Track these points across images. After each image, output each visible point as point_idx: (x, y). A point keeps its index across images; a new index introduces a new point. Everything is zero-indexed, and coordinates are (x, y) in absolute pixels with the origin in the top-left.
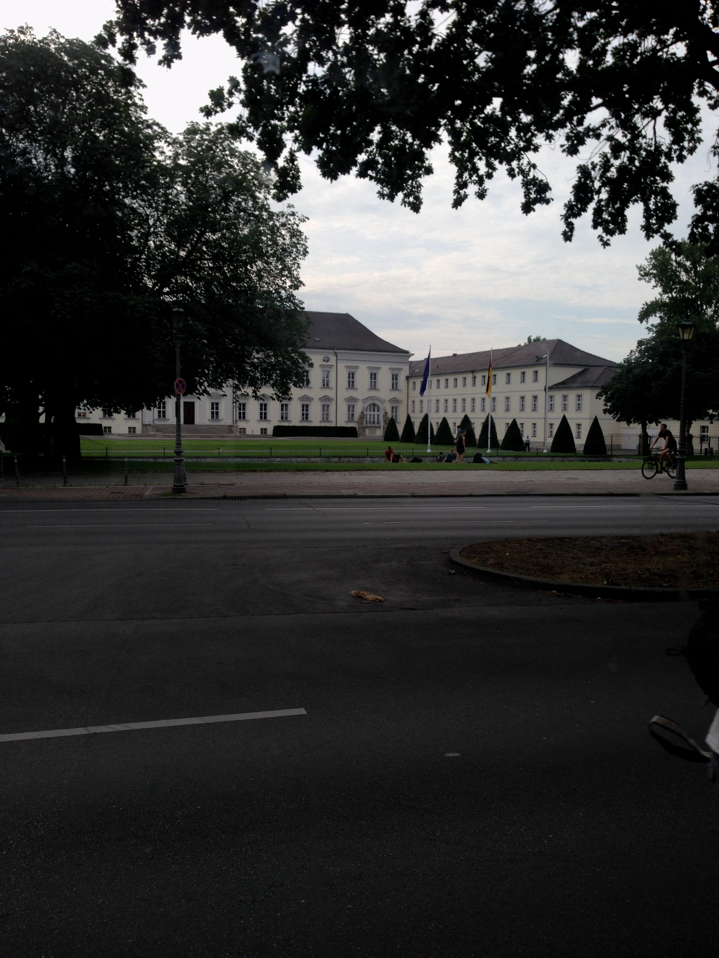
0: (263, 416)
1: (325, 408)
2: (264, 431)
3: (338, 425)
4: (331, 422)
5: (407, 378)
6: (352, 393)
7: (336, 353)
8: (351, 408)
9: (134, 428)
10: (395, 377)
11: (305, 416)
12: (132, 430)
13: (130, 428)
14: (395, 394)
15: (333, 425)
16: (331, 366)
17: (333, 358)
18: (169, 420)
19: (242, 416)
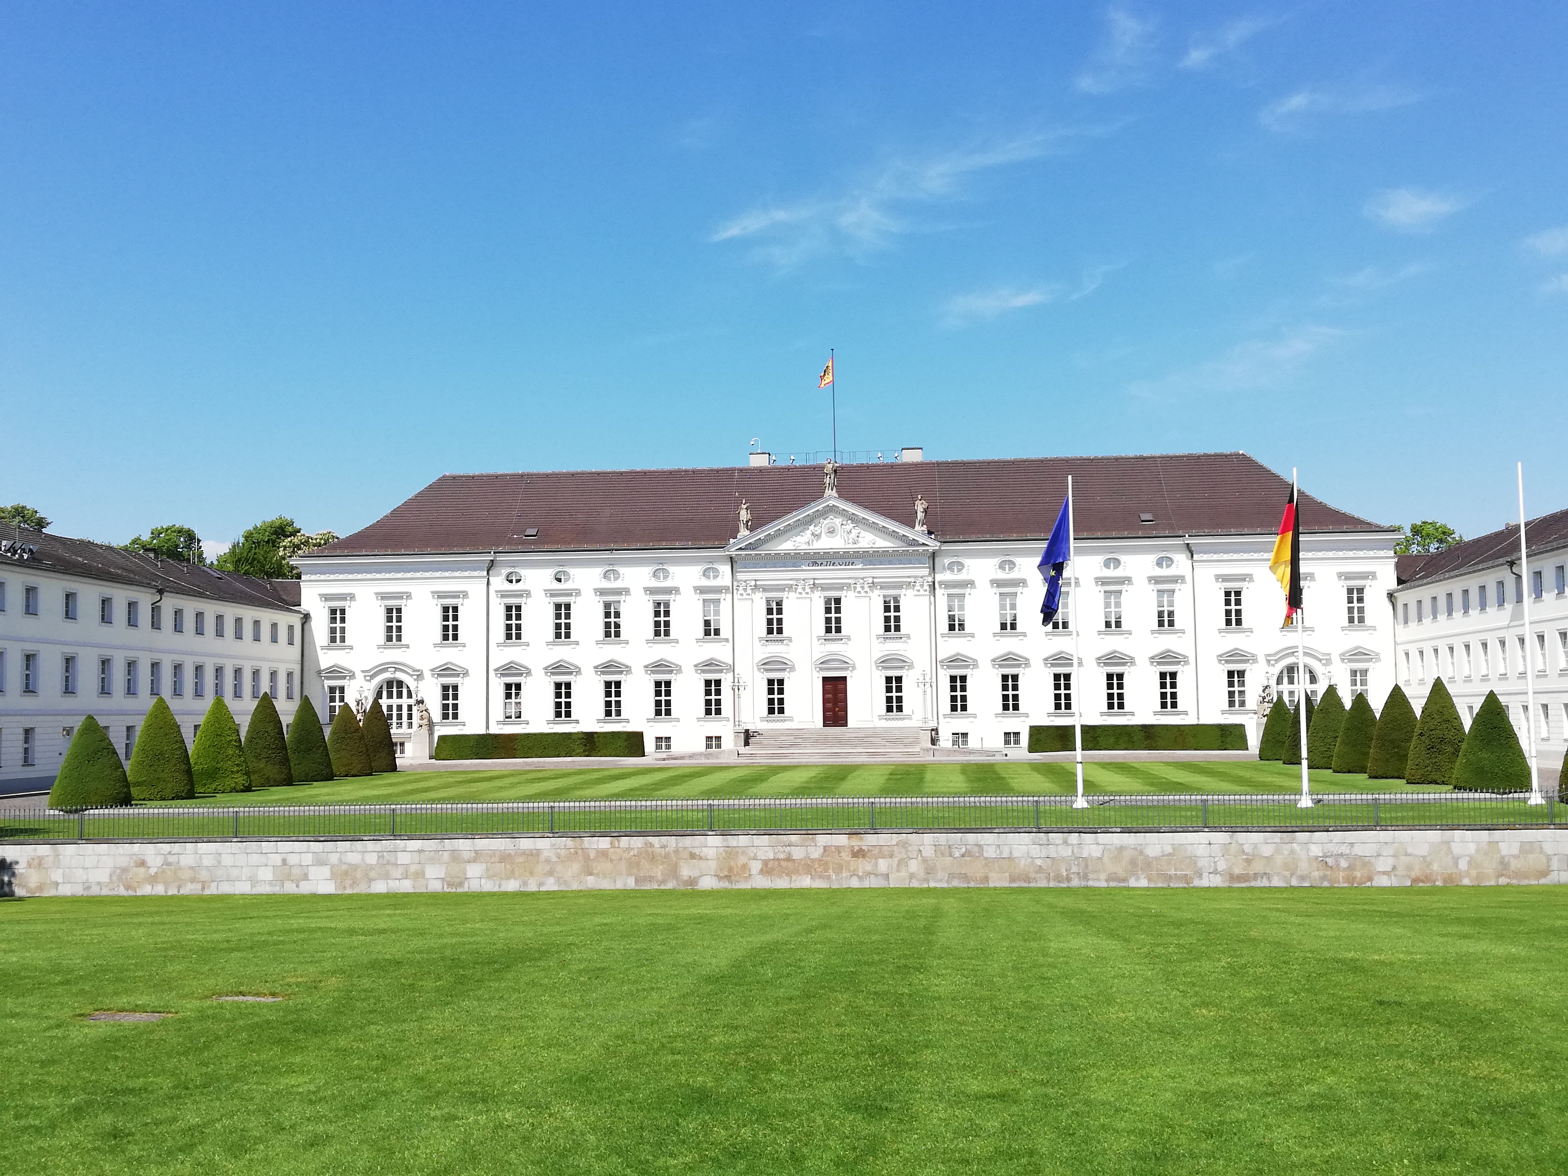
0: (1011, 703)
1: (1168, 679)
2: (1011, 737)
3: (1203, 721)
4: (1185, 713)
5: (1391, 596)
6: (1235, 640)
7: (1188, 544)
8: (1235, 677)
9: (718, 738)
10: (1355, 595)
11: (1115, 702)
12: (713, 741)
13: (709, 738)
14: (1358, 639)
15: (1190, 720)
16: (1177, 579)
17: (1181, 560)
18: (791, 719)
19: (959, 704)
